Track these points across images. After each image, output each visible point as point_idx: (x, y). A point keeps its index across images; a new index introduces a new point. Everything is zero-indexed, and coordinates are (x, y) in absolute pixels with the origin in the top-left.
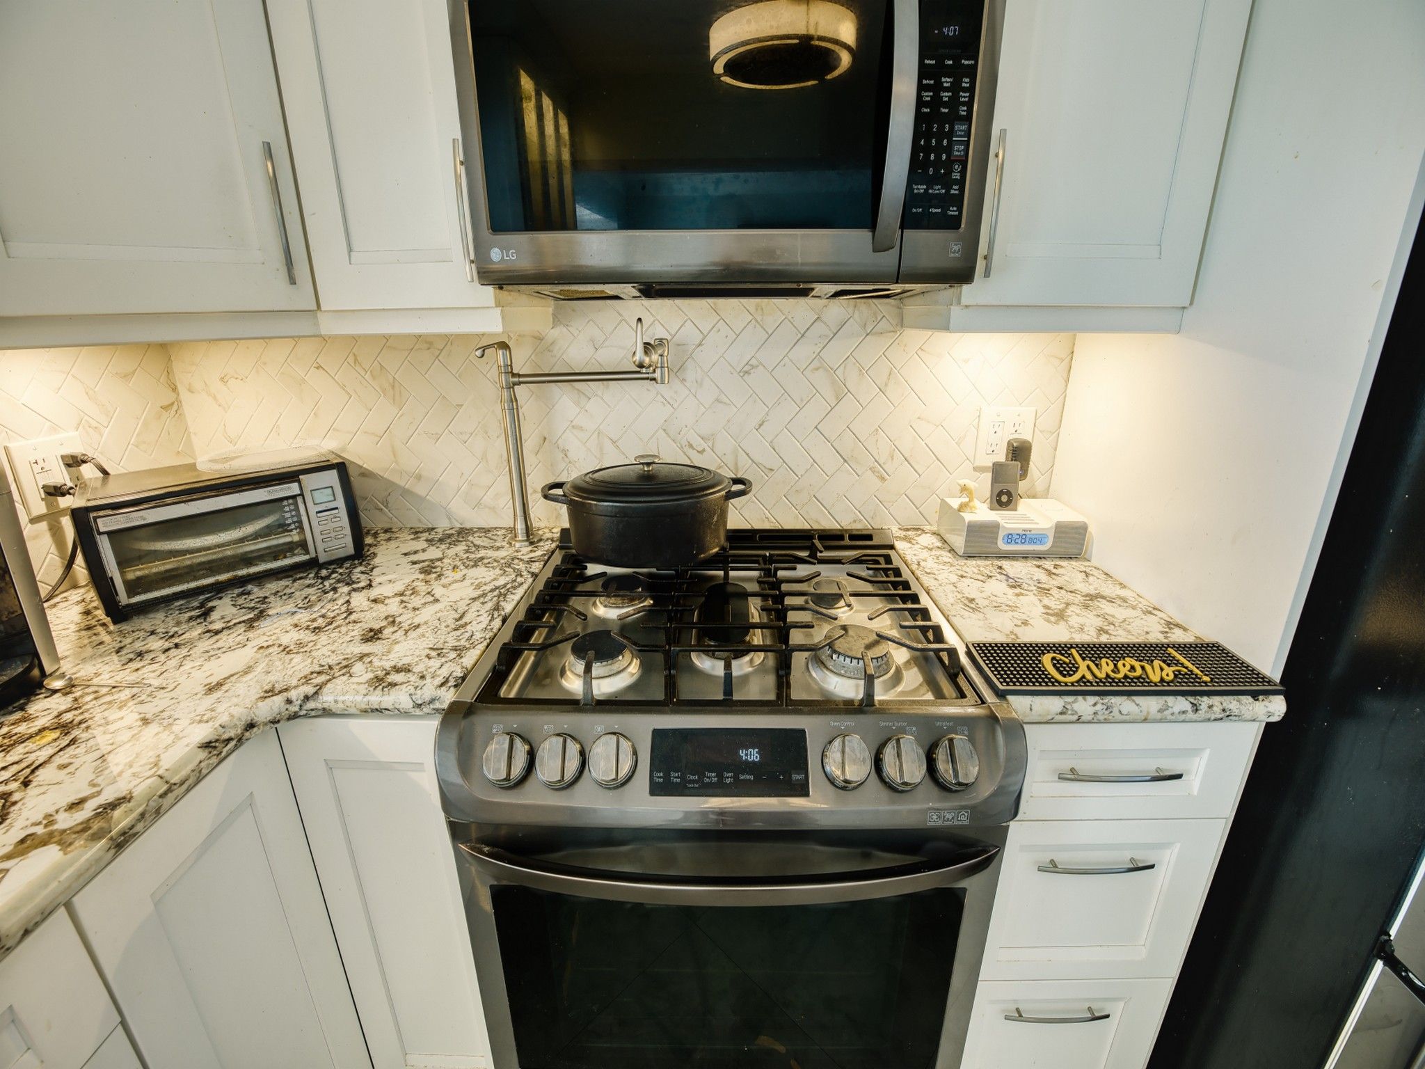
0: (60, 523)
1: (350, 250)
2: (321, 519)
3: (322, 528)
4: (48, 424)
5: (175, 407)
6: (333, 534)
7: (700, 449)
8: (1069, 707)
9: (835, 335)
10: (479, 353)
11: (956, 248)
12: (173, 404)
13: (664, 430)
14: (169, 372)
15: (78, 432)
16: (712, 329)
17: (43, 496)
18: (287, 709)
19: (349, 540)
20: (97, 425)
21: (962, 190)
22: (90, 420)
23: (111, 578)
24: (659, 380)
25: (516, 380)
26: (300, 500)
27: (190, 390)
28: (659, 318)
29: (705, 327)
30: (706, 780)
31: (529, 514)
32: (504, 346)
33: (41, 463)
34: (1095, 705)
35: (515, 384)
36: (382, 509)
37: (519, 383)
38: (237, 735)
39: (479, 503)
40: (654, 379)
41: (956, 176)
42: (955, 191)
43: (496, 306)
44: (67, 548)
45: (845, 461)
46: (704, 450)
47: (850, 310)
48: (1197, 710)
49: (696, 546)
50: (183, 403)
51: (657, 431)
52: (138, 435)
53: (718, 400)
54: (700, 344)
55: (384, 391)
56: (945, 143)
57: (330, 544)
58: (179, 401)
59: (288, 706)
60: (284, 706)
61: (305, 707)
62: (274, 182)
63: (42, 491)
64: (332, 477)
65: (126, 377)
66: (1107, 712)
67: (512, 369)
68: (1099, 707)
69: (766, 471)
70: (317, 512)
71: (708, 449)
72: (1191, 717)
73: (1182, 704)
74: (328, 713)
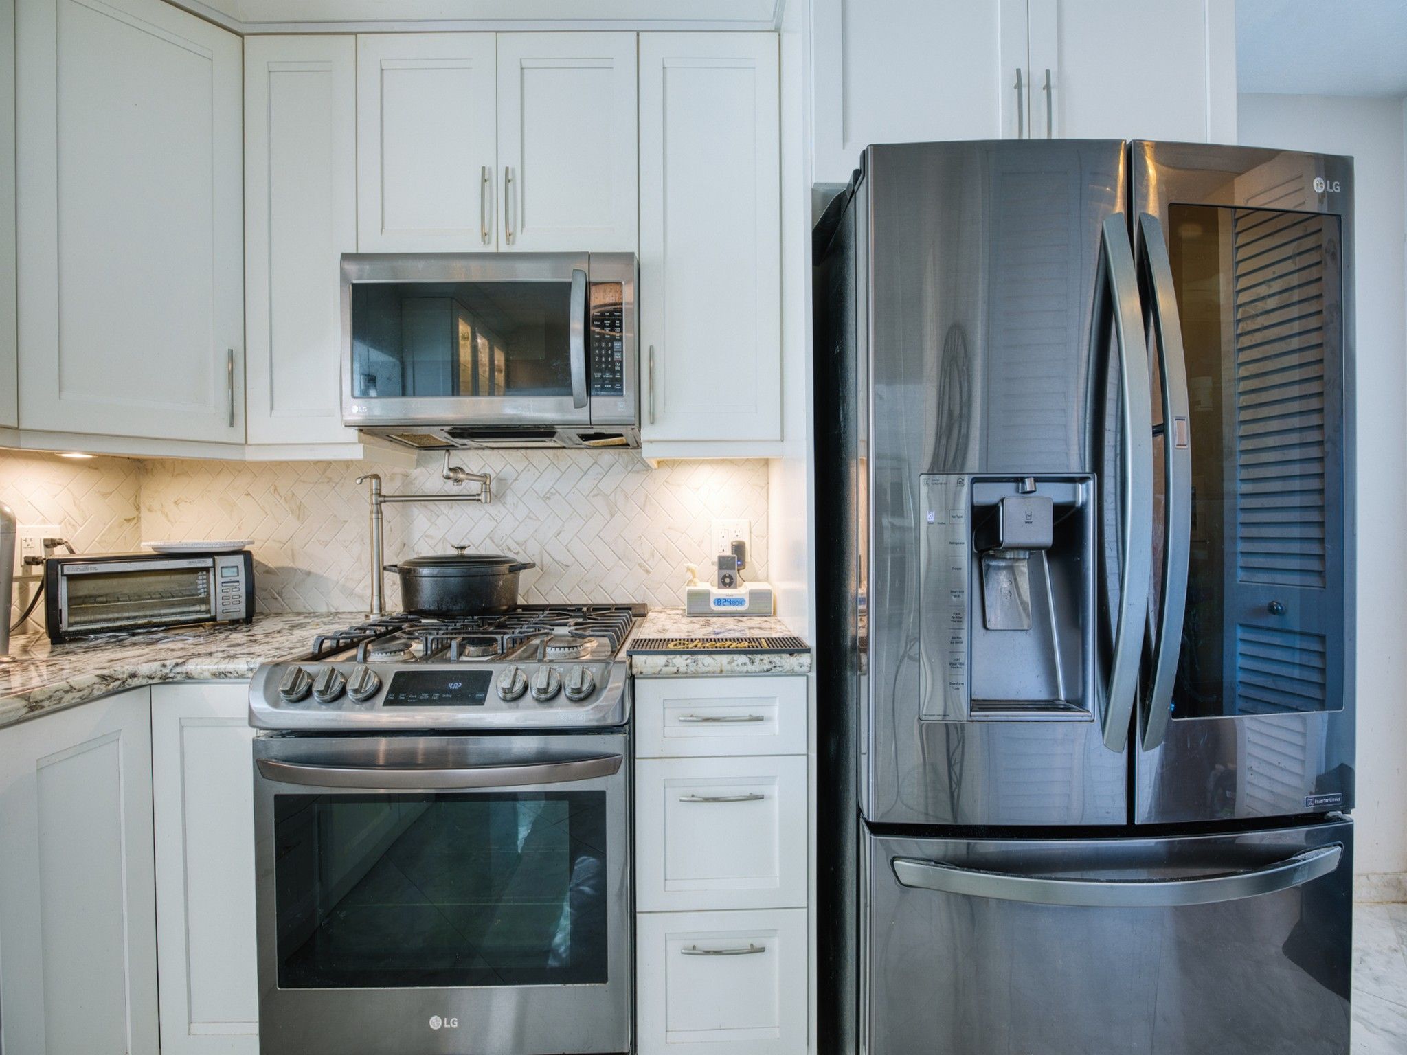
0: (28, 585)
1: (272, 409)
2: (224, 588)
3: (224, 594)
4: (41, 517)
5: (135, 521)
6: (231, 600)
7: (516, 551)
8: (670, 661)
9: (607, 472)
10: (358, 481)
11: (622, 406)
12: (134, 518)
13: (491, 538)
14: (137, 496)
15: (60, 526)
16: (524, 469)
17: (23, 564)
18: (161, 671)
19: (243, 606)
20: (74, 523)
21: (622, 375)
22: (71, 520)
23: (61, 610)
24: (483, 501)
25: (382, 499)
26: (211, 570)
27: (150, 510)
28: (488, 462)
29: (519, 468)
30: (421, 698)
31: (384, 595)
32: (376, 477)
33: (28, 542)
34: (687, 659)
35: (381, 502)
36: (277, 598)
37: (385, 502)
38: (122, 678)
39: (351, 594)
40: (479, 500)
41: (617, 368)
42: (618, 376)
43: (359, 442)
44: (27, 605)
45: (620, 559)
46: (518, 552)
47: (616, 457)
48: (753, 663)
49: (484, 600)
50: (142, 519)
51: (485, 539)
52: (103, 535)
53: (527, 516)
54: (516, 479)
55: (292, 511)
56: (610, 352)
57: (227, 607)
58: (139, 518)
59: (162, 668)
60: (159, 668)
61: (174, 671)
62: (231, 374)
63: (23, 560)
64: (239, 560)
65: (105, 495)
66: (695, 664)
67: (380, 491)
68: (689, 661)
69: (564, 567)
70: (223, 583)
71: (522, 552)
72: (750, 667)
73: (743, 659)
74: (189, 677)
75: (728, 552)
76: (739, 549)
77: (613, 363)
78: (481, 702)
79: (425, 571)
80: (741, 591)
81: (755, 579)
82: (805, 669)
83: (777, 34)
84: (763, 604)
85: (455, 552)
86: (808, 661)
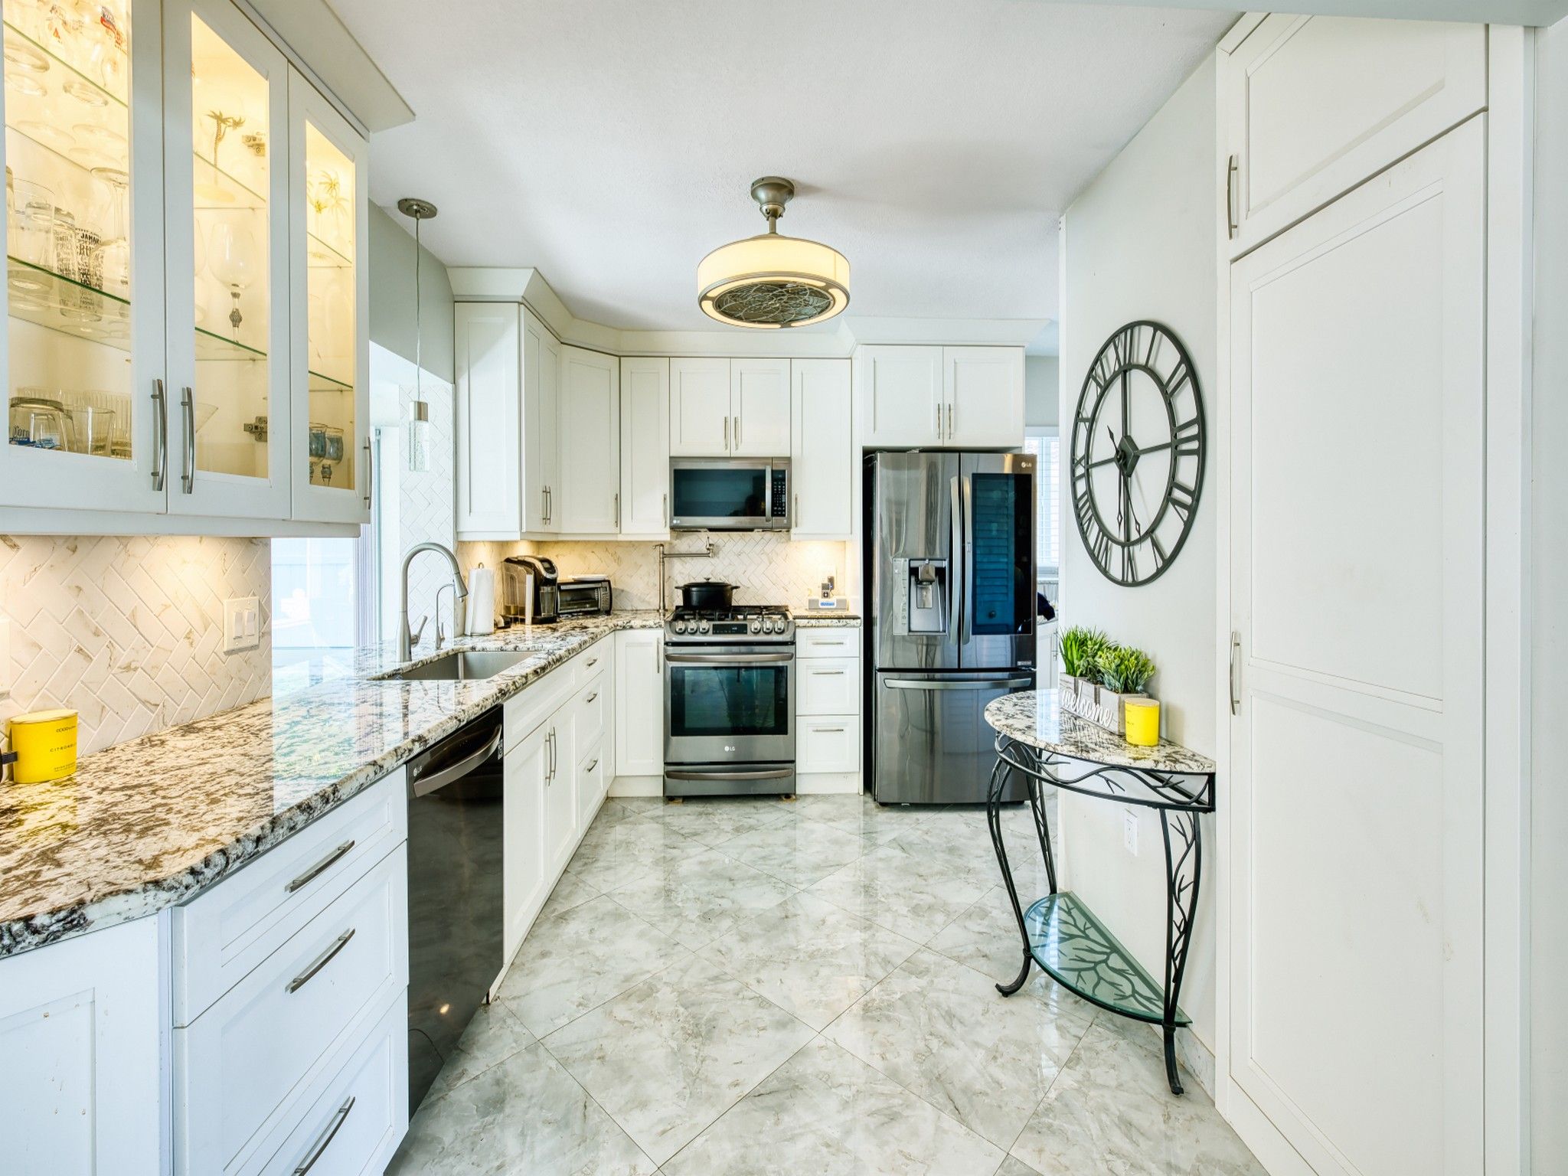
8: (808, 622)
10: (654, 547)
11: (784, 521)
16: (728, 541)
24: (714, 557)
25: (665, 556)
26: (599, 588)
29: (726, 541)
32: (662, 545)
35: (664, 558)
37: (666, 558)
40: (709, 556)
43: (668, 533)
45: (774, 585)
53: (731, 563)
64: (605, 584)
67: (664, 552)
70: (602, 594)
72: (839, 624)
73: (836, 621)
74: (631, 627)
75: (826, 582)
76: (831, 580)
77: (782, 503)
78: (746, 633)
79: (694, 589)
80: (833, 599)
81: (839, 595)
82: (858, 625)
83: (850, 361)
84: (843, 604)
85: (705, 581)
86: (860, 622)
